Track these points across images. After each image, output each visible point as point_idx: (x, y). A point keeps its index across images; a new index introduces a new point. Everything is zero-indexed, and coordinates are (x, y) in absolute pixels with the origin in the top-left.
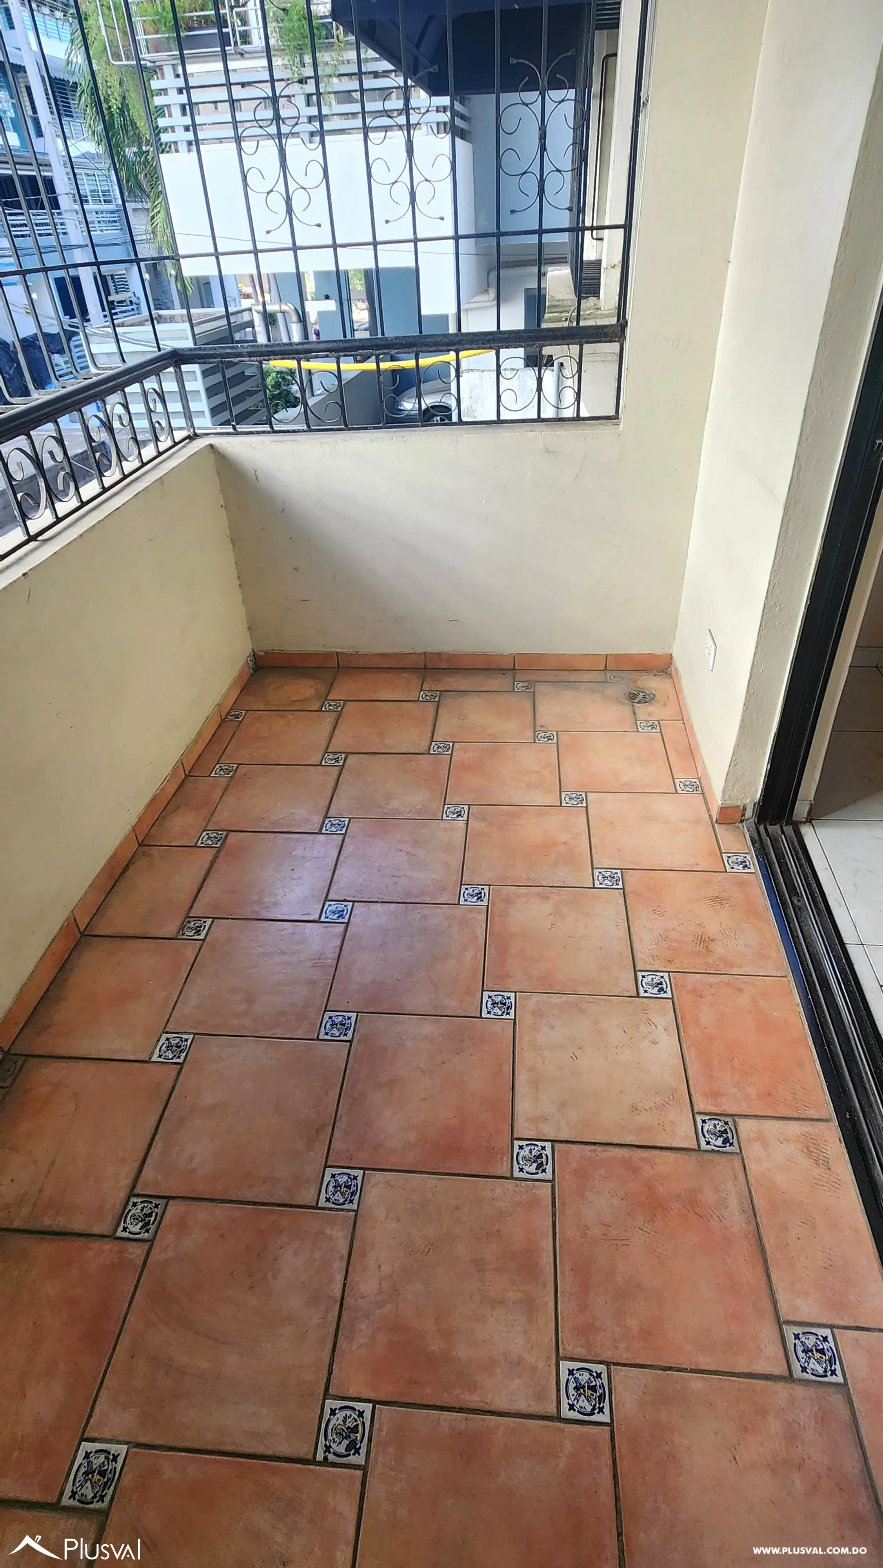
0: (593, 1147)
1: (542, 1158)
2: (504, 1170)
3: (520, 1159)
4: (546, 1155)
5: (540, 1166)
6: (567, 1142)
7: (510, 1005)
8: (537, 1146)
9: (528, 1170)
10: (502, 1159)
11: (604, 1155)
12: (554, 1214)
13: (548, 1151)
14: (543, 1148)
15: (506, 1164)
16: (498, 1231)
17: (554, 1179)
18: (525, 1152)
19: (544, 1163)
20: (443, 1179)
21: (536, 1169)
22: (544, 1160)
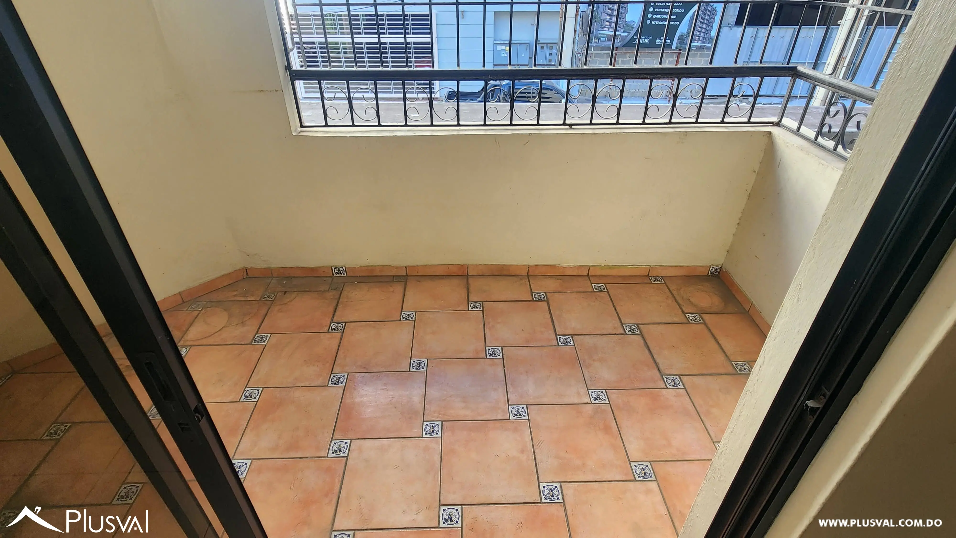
0: (341, 475)
1: (340, 452)
2: (336, 436)
3: (340, 443)
4: (341, 454)
5: (336, 451)
6: (346, 464)
7: (432, 434)
8: (346, 450)
9: (334, 446)
10: (342, 435)
11: (337, 480)
12: (311, 457)
13: (342, 455)
14: (344, 453)
15: (340, 437)
16: (309, 436)
17: (328, 457)
18: (343, 445)
19: (337, 453)
20: (336, 413)
21: (334, 450)
22: (338, 453)
